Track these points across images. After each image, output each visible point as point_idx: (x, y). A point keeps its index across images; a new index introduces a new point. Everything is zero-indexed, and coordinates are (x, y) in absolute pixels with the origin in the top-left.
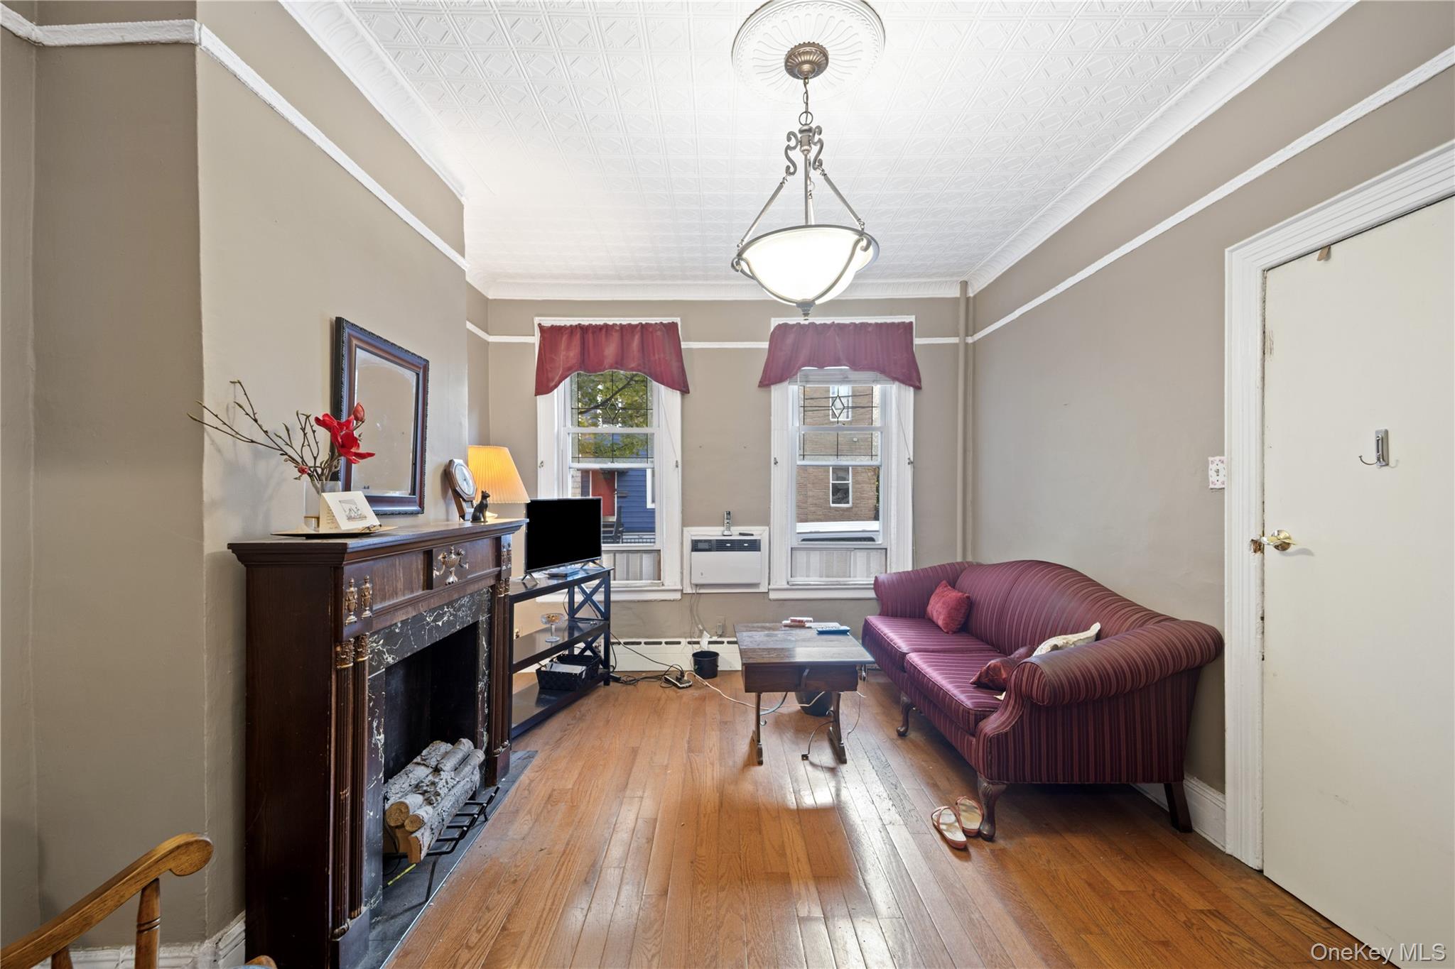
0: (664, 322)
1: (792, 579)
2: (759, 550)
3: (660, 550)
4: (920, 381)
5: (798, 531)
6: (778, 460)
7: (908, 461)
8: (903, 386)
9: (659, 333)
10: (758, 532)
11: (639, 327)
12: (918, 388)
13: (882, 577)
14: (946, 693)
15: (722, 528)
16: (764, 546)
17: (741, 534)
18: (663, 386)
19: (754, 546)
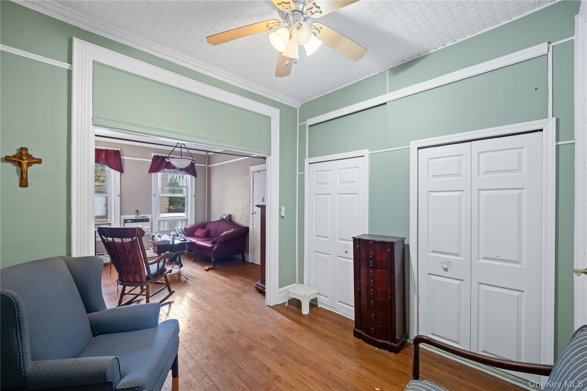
0: (115, 150)
1: (159, 230)
2: (149, 221)
3: (111, 224)
4: (196, 175)
5: (161, 217)
6: (155, 194)
7: (193, 196)
8: (192, 176)
9: (113, 153)
10: (148, 216)
11: (105, 150)
12: (196, 177)
13: (187, 227)
14: (206, 246)
15: (136, 215)
16: (150, 220)
17: (142, 217)
18: (113, 170)
19: (147, 220)
